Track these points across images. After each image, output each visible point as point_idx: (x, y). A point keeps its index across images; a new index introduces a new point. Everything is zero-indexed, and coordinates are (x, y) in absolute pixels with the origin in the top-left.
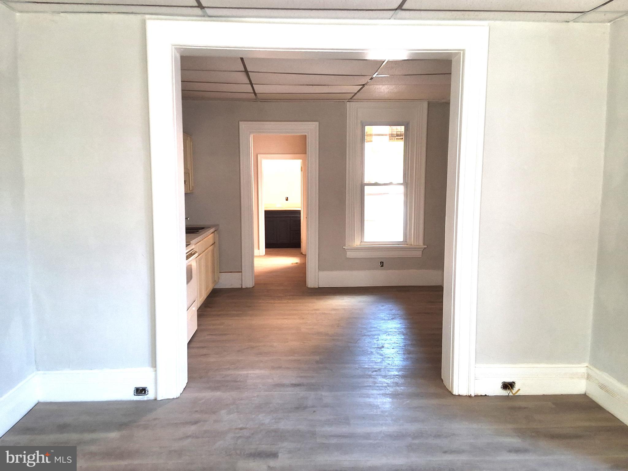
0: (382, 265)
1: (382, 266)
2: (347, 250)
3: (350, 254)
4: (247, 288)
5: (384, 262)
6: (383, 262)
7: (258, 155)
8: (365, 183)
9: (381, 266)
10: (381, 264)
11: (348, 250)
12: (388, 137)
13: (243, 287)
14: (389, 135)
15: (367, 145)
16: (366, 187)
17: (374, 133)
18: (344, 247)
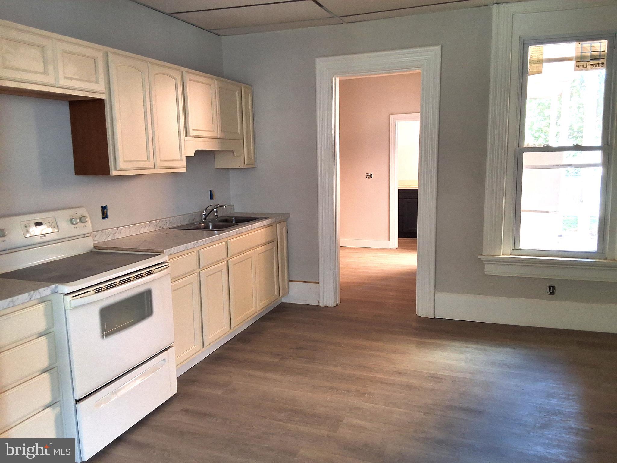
0: (551, 291)
1: (552, 293)
2: (484, 262)
3: (489, 269)
4: (326, 307)
5: (556, 287)
6: (553, 287)
7: (391, 115)
8: (525, 146)
9: (549, 293)
10: (549, 290)
11: (487, 262)
12: (572, 63)
13: (321, 305)
14: (576, 58)
15: (532, 81)
16: (525, 154)
17: (545, 56)
18: (479, 257)
